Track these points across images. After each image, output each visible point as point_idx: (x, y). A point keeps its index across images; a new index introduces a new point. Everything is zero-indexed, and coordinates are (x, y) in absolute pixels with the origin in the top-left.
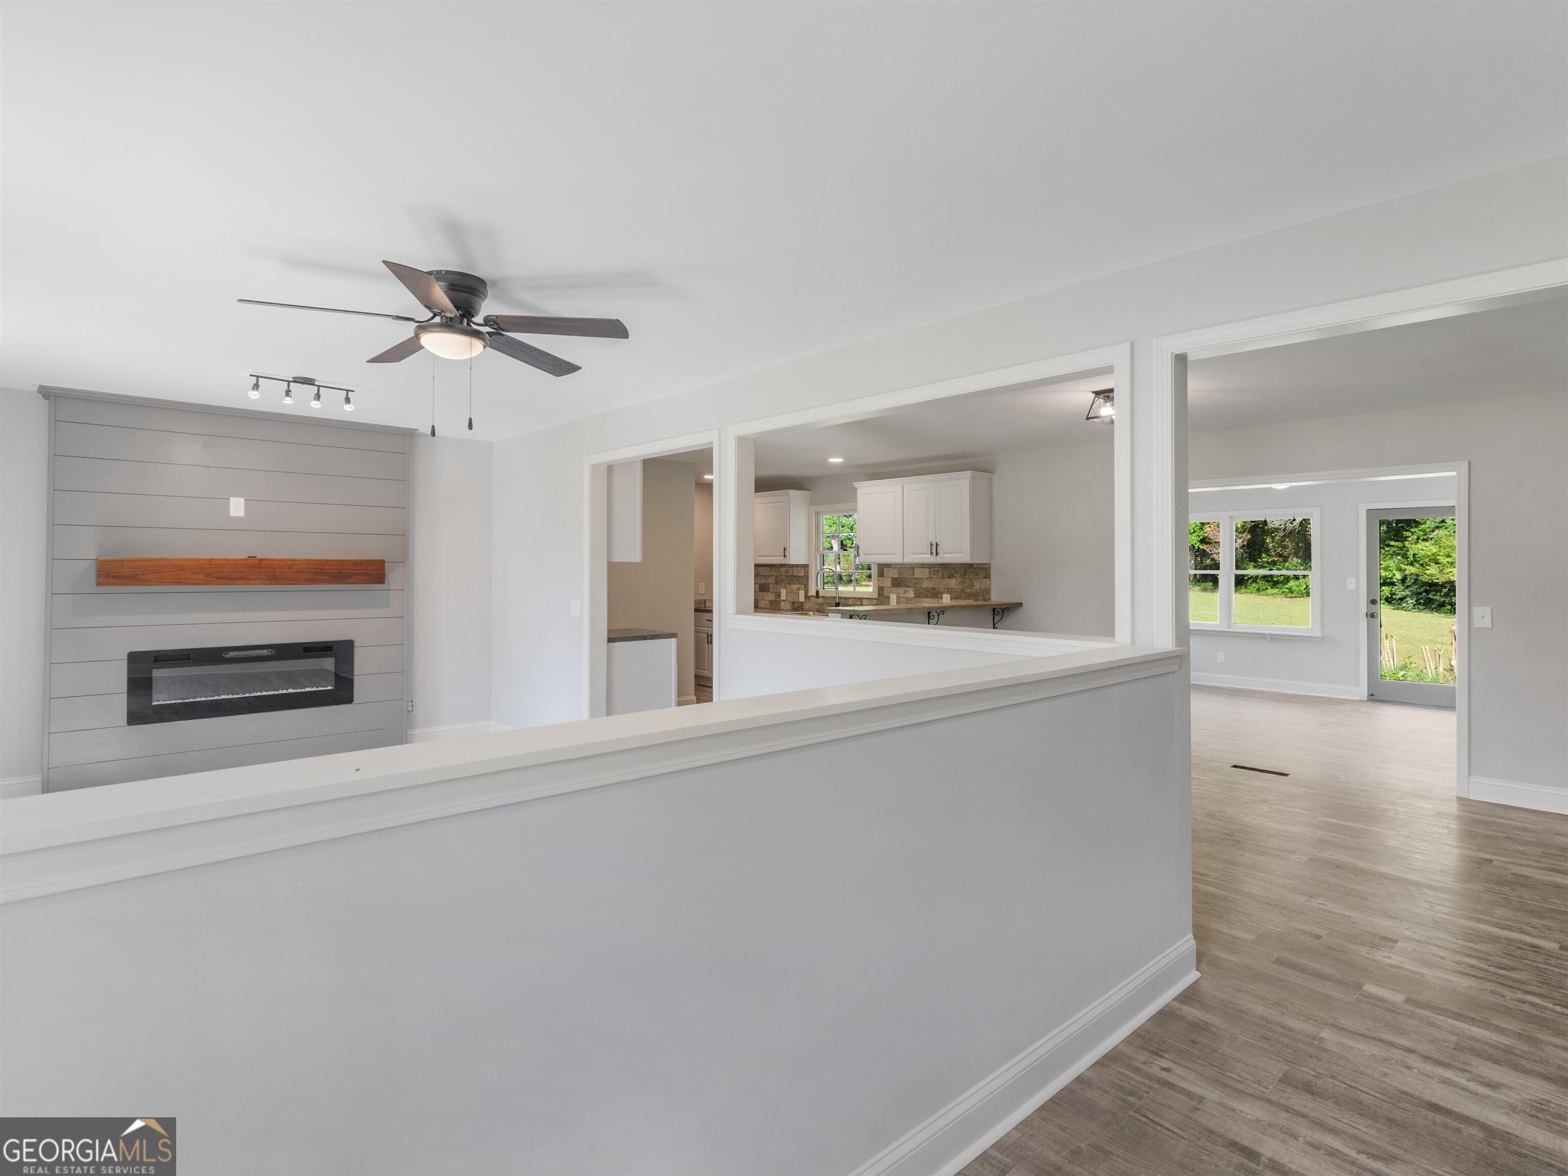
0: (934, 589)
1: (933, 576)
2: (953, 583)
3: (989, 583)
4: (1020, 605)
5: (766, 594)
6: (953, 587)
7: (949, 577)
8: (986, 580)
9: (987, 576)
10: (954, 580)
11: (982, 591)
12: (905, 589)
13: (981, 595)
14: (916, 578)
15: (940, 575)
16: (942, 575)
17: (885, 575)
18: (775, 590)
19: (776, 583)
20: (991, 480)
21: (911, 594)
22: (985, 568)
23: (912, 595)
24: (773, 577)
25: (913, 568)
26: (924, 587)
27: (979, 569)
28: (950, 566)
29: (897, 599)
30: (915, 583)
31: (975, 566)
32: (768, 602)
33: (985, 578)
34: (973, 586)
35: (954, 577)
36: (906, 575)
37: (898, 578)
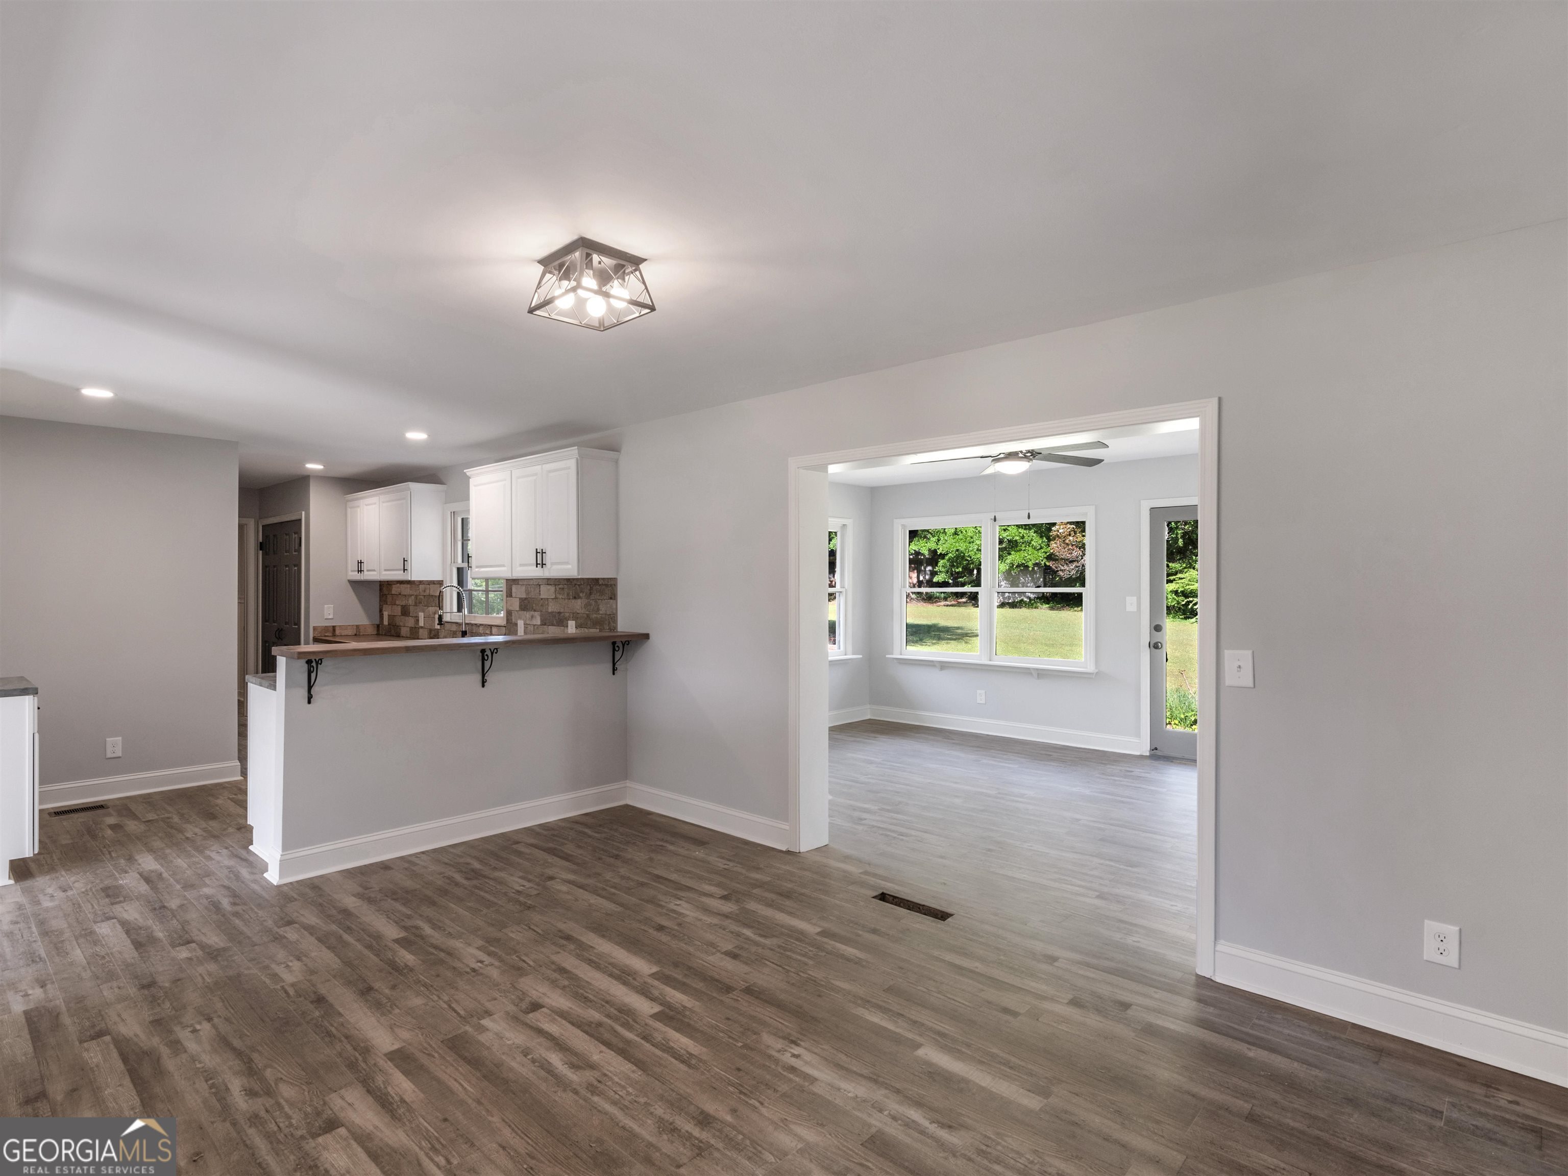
0: (559, 613)
1: (558, 595)
2: (578, 605)
3: (615, 607)
4: (646, 636)
5: (407, 618)
6: (578, 612)
7: (575, 598)
8: (612, 601)
9: (613, 597)
10: (579, 601)
11: (607, 617)
12: (532, 613)
13: (607, 622)
14: (542, 599)
15: (566, 596)
16: (568, 594)
17: (514, 595)
18: (415, 615)
19: (416, 605)
20: (617, 462)
21: (538, 621)
22: (611, 585)
23: (539, 623)
24: (413, 597)
25: (540, 585)
26: (550, 611)
27: (604, 587)
28: (575, 582)
29: (525, 627)
30: (541, 605)
31: (600, 583)
32: (408, 629)
33: (611, 598)
34: (598, 610)
35: (579, 597)
36: (532, 595)
37: (526, 599)
